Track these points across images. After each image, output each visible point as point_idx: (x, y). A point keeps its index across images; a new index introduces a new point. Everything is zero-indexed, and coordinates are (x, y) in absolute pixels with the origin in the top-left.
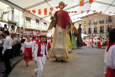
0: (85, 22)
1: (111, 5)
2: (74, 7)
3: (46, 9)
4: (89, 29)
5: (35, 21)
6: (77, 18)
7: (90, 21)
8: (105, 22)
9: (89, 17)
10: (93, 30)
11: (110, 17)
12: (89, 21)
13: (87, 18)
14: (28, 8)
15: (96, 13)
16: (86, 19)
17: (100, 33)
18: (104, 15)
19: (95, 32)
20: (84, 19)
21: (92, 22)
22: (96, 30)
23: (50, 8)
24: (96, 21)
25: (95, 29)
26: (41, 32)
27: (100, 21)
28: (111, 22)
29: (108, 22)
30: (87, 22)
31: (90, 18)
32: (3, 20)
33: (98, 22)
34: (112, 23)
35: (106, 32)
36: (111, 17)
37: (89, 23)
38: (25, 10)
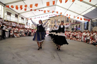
0: (52, 20)
1: (68, 10)
2: (44, 8)
3: (22, 6)
8: (65, 22)
14: (8, 4)
16: (53, 19)
23: (25, 5)
26: (18, 24)
38: (6, 5)
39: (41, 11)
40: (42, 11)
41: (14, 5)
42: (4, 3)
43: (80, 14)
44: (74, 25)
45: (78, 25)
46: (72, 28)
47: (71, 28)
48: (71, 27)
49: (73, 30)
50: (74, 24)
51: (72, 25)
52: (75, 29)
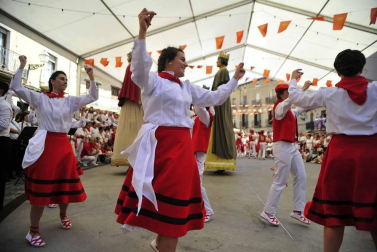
2: (204, 58)
4: (244, 115)
5: (110, 92)
7: (245, 97)
10: (251, 119)
12: (242, 99)
14: (90, 54)
17: (267, 126)
19: (257, 123)
21: (249, 100)
22: (258, 119)
24: (258, 98)
25: (256, 116)
27: (267, 99)
32: (28, 84)
33: (264, 100)
37: (242, 102)
38: (83, 59)
39: (195, 68)
40: (199, 67)
41: (111, 56)
42: (79, 54)
44: (313, 111)
46: (308, 120)
47: (304, 122)
48: (304, 119)
49: (313, 128)
51: (307, 111)
52: (320, 125)
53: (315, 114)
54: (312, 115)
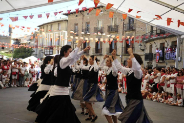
0: (76, 24)
6: (56, 14)
7: (88, 24)
8: (120, 30)
9: (85, 13)
11: (131, 19)
12: (84, 24)
13: (80, 17)
15: (102, 7)
16: (78, 19)
18: (120, 13)
19: (98, 50)
20: (73, 17)
21: (92, 27)
22: (99, 47)
24: (100, 25)
25: (97, 44)
27: (109, 27)
28: (133, 30)
29: (126, 31)
30: (80, 27)
31: (87, 17)
33: (106, 28)
34: (134, 34)
35: (121, 53)
36: (133, 19)
37: (84, 28)
43: (174, 8)
44: (152, 43)
45: (168, 44)
46: (147, 51)
47: (143, 53)
48: (143, 50)
49: (151, 59)
50: (153, 40)
51: (147, 42)
52: (158, 57)
53: (154, 45)
54: (151, 46)
